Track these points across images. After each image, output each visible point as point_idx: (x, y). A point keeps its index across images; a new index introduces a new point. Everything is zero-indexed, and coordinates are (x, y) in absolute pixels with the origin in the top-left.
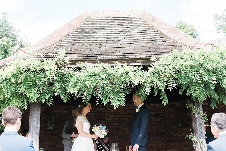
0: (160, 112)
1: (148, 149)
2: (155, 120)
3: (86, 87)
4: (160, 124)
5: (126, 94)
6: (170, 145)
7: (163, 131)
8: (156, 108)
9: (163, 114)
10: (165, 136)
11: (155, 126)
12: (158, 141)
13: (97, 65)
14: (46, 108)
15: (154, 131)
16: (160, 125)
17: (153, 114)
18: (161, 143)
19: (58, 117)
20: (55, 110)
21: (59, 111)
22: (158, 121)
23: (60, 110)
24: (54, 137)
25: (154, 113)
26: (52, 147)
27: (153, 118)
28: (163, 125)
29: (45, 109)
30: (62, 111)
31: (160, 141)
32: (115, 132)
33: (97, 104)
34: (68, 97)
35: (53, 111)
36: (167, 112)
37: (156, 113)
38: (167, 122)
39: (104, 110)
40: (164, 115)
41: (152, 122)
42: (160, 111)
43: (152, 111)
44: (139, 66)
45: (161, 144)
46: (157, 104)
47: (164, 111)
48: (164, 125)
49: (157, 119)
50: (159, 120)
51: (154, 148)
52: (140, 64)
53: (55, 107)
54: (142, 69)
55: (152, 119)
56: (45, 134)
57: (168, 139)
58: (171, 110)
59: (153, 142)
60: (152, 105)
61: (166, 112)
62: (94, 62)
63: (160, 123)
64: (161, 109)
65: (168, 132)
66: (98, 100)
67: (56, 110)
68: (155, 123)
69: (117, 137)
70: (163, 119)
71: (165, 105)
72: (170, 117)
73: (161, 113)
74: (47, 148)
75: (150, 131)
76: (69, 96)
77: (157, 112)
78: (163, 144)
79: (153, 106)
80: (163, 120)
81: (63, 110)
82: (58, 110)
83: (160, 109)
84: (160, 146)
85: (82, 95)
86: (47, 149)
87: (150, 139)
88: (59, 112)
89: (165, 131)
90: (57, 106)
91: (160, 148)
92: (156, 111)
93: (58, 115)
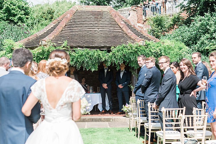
3: (78, 61)
5: (98, 64)
13: (84, 49)
32: (91, 77)
33: (84, 70)
44: (105, 50)
52: (106, 49)
54: (107, 52)
62: (82, 47)
66: (84, 68)
69: (92, 81)
71: (118, 70)
85: (76, 65)
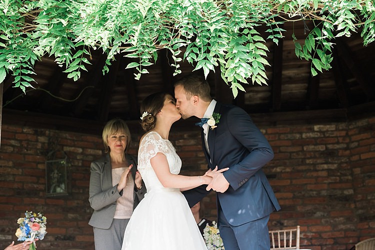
0: (337, 146)
1: (311, 239)
2: (326, 166)
4: (338, 176)
6: (367, 227)
7: (346, 192)
8: (327, 135)
9: (346, 149)
10: (353, 206)
11: (326, 182)
12: (337, 219)
14: (47, 141)
15: (324, 193)
16: (338, 178)
17: (320, 151)
18: (344, 224)
19: (80, 164)
20: (72, 146)
21: (80, 150)
22: (333, 168)
23: (83, 148)
24: (71, 216)
25: (322, 148)
26: (64, 239)
27: (319, 161)
28: (346, 177)
29: (43, 143)
30: (89, 150)
31: (341, 219)
33: (174, 74)
34: (83, 63)
35: (66, 149)
36: (356, 144)
37: (327, 148)
38: (357, 171)
39: (195, 145)
40: (348, 152)
41: (317, 171)
42: (338, 143)
43: (316, 144)
45: (342, 227)
46: (328, 126)
47: (347, 143)
48: (350, 177)
49: (330, 163)
50: (335, 166)
51: (325, 236)
53: (70, 140)
55: (318, 164)
56: (45, 208)
57: (360, 211)
58: (367, 139)
59: (323, 221)
60: (316, 128)
61: (353, 145)
63: (339, 174)
64: (340, 137)
65: (359, 196)
66: (180, 60)
67: (73, 148)
68: (324, 174)
70: (346, 163)
72: (363, 157)
73: (340, 149)
74: (50, 241)
75: (315, 192)
76: (86, 61)
77: (330, 147)
78: (348, 226)
79: (320, 132)
80: (345, 165)
81: (91, 148)
82: (79, 147)
83: (337, 137)
84: (342, 230)
86: (51, 245)
87: (315, 213)
88: (82, 153)
89: (351, 192)
90: (75, 138)
91: (341, 236)
92: (326, 144)
93: (79, 160)
